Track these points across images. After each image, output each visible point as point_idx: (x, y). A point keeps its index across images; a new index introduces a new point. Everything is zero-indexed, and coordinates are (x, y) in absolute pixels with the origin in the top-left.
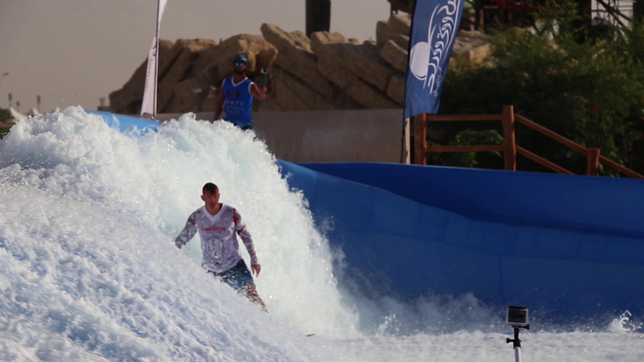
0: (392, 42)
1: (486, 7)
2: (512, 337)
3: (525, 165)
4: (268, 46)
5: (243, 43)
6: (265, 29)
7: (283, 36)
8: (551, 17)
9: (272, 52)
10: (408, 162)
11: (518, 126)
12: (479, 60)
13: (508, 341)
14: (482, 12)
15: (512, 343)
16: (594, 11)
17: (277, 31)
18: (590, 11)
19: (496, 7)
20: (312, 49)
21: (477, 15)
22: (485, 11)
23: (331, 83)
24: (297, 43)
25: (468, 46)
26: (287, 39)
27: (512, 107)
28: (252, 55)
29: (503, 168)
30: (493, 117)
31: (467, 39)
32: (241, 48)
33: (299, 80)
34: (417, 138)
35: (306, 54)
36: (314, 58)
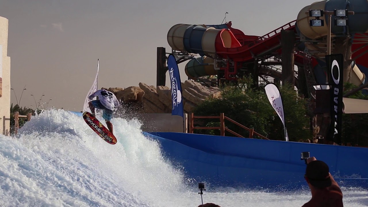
0: (186, 90)
1: (221, 79)
2: (200, 192)
3: (228, 134)
4: (142, 91)
5: (132, 89)
6: (140, 84)
7: (147, 87)
8: (244, 83)
9: (143, 93)
10: (187, 132)
11: (225, 120)
12: (217, 97)
13: (199, 193)
14: (220, 80)
15: (200, 194)
16: (259, 81)
17: (145, 85)
18: (258, 81)
19: (225, 79)
20: (157, 92)
21: (218, 81)
22: (221, 80)
23: (164, 104)
24: (152, 90)
25: (213, 92)
26: (148, 88)
27: (223, 113)
28: (136, 94)
29: (220, 135)
30: (216, 117)
31: (212, 90)
32: (132, 91)
33: (152, 103)
34: (190, 124)
35: (155, 93)
36: (158, 95)
